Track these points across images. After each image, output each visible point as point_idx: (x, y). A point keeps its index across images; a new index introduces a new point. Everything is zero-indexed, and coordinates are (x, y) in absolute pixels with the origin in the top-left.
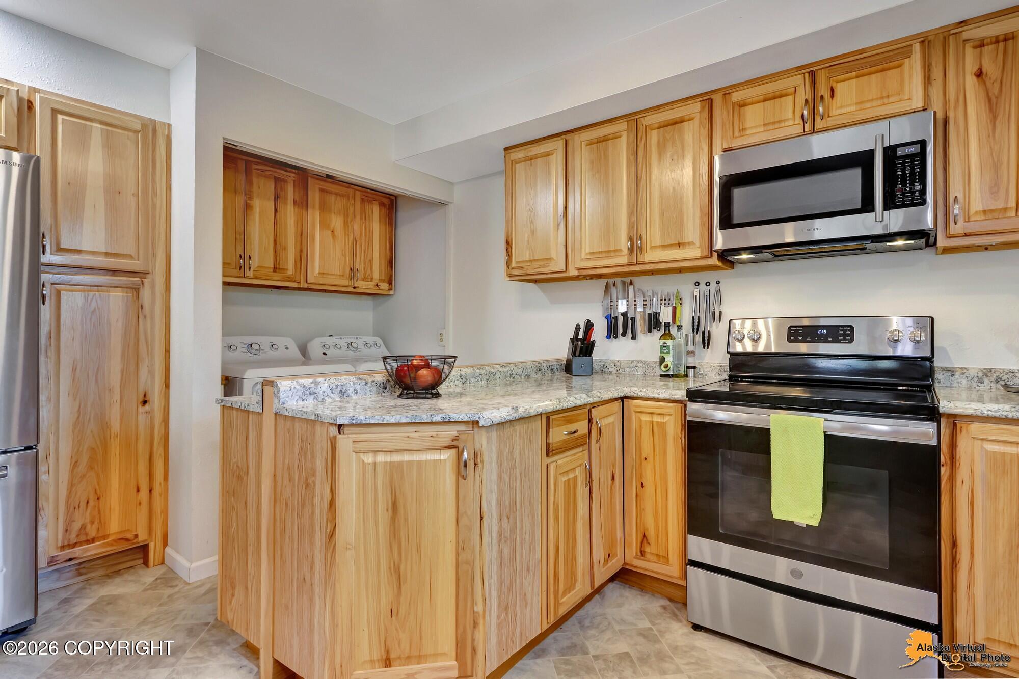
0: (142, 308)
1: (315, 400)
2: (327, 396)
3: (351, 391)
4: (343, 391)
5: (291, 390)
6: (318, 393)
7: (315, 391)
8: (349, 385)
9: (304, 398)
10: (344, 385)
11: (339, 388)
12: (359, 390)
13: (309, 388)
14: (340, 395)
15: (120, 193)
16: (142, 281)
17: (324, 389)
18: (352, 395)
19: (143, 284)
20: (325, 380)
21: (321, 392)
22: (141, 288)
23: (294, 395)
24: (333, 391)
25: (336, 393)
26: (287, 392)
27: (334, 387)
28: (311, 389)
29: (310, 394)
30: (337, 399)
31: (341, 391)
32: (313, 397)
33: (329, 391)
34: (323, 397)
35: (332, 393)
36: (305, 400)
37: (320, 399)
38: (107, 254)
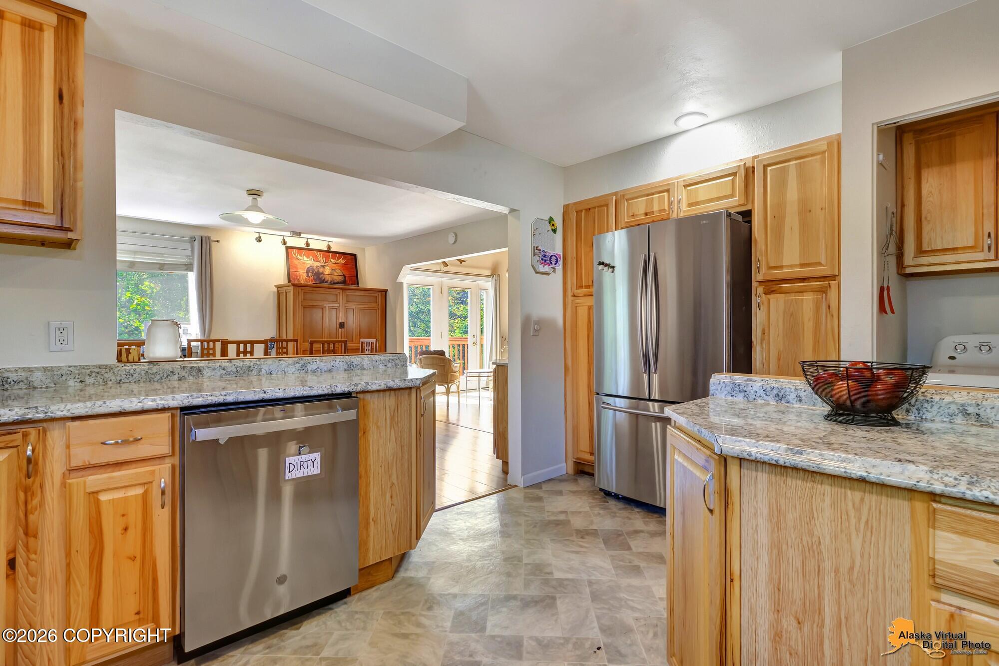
0: (829, 308)
1: (745, 398)
2: (760, 396)
3: (792, 397)
4: (781, 395)
5: (719, 384)
6: (748, 391)
7: (745, 389)
8: (788, 390)
9: (733, 393)
10: (782, 389)
11: (775, 392)
12: (804, 398)
13: (739, 386)
14: (777, 399)
15: (810, 211)
16: (829, 284)
17: (755, 388)
18: (794, 402)
19: (830, 286)
20: (762, 380)
21: (752, 392)
22: (828, 291)
23: (722, 389)
24: (768, 393)
25: (772, 396)
26: (717, 385)
27: (769, 389)
28: (741, 387)
29: (740, 391)
30: (772, 403)
31: (778, 395)
32: (742, 394)
33: (761, 392)
34: (754, 397)
35: (767, 395)
36: (734, 396)
37: (751, 398)
38: (802, 265)
